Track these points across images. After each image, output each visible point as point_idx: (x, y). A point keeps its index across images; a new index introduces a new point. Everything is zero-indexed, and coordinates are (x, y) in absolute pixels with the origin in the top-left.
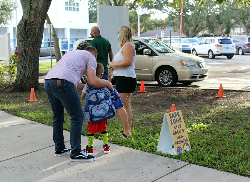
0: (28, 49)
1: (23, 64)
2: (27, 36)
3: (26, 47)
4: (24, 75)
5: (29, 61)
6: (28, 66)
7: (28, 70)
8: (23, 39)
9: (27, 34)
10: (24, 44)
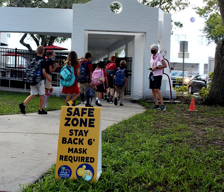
0: (221, 66)
1: (215, 80)
2: (222, 54)
3: (220, 65)
4: (214, 90)
5: (220, 78)
6: (219, 82)
7: (218, 86)
8: (218, 56)
9: (222, 52)
10: (218, 61)
